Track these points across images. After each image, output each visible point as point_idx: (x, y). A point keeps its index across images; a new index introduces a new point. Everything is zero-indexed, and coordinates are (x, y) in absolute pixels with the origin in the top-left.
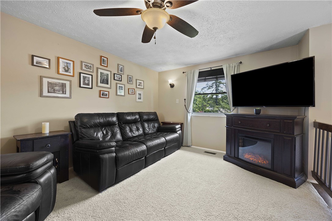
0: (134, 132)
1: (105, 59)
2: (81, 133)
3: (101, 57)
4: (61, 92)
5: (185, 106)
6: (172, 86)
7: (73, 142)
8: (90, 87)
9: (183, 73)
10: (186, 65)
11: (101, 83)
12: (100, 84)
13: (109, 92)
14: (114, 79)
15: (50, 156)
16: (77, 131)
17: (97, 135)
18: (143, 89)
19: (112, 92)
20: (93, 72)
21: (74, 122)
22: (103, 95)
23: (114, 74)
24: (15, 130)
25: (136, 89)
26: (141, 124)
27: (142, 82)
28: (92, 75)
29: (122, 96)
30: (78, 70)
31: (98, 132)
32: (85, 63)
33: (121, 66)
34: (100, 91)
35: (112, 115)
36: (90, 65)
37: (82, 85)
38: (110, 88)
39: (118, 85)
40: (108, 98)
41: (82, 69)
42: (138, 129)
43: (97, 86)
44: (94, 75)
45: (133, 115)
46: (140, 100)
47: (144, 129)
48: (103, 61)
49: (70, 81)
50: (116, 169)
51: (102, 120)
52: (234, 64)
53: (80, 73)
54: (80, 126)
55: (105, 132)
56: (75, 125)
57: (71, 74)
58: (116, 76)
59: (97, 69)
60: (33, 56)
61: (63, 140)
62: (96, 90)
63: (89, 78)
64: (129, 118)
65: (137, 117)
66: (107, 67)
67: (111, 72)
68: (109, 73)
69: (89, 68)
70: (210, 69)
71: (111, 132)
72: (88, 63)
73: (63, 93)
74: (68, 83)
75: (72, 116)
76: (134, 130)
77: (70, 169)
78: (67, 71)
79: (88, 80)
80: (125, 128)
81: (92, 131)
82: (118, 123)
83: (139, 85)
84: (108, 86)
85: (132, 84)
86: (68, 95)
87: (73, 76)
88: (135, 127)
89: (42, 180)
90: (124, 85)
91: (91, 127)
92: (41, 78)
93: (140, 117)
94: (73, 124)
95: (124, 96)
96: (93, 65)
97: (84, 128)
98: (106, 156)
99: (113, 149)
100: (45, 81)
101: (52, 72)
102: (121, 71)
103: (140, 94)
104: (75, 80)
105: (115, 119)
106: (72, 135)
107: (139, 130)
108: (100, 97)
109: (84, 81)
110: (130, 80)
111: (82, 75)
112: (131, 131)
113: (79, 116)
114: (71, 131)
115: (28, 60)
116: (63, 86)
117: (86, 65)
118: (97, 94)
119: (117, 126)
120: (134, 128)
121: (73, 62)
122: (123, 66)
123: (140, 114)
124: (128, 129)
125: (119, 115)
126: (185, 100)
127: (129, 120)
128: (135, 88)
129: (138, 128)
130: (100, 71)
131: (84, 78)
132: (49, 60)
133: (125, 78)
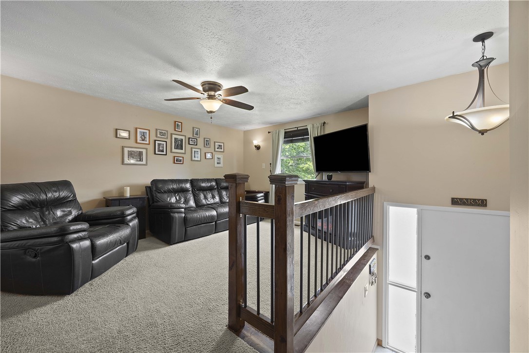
0: (209, 199)
1: (179, 123)
2: (156, 197)
3: (175, 122)
4: (139, 160)
5: (271, 171)
6: (258, 148)
7: (149, 206)
8: (165, 153)
9: (269, 132)
10: (271, 124)
11: (175, 148)
12: (174, 150)
13: (183, 157)
14: (189, 144)
15: (135, 209)
16: (152, 195)
17: (170, 199)
18: (223, 152)
19: (187, 157)
20: (167, 138)
21: (150, 187)
22: (177, 161)
23: (189, 138)
24: (104, 193)
25: (214, 153)
26: (218, 192)
27: (222, 144)
28: (166, 142)
29: (197, 161)
30: (153, 138)
31: (172, 197)
32: (160, 130)
33: (196, 129)
34: (174, 157)
35: (186, 181)
36: (164, 132)
37: (157, 152)
38: (185, 153)
39: (193, 150)
40: (183, 163)
41: (156, 136)
42: (213, 197)
43: (171, 152)
44: (168, 141)
45: (208, 182)
46: (219, 165)
47: (221, 197)
48: (177, 125)
49: (147, 149)
50: (185, 228)
51: (175, 186)
52: (318, 124)
53: (155, 141)
54: (155, 191)
55: (178, 198)
56: (150, 189)
57: (147, 142)
58: (191, 140)
59: (171, 134)
60: (116, 130)
61: (141, 202)
62: (170, 156)
63: (163, 144)
64: (203, 185)
65: (214, 184)
66: (181, 131)
67: (185, 136)
68: (183, 138)
69: (163, 134)
70: (296, 129)
71: (184, 198)
72: (162, 130)
73: (140, 161)
74: (144, 151)
75: (148, 181)
76: (209, 197)
77: (146, 231)
78: (143, 140)
79: (162, 147)
80: (199, 195)
81: (165, 196)
82: (192, 190)
83: (218, 148)
84: (183, 151)
85: (210, 147)
86: (144, 162)
87: (149, 144)
88: (211, 195)
89: (131, 224)
90: (200, 149)
91: (165, 192)
92: (123, 148)
93: (217, 184)
94: (149, 189)
95: (200, 161)
96: (167, 131)
97: (159, 193)
98: (176, 215)
99: (183, 210)
100: (126, 150)
101: (131, 142)
102: (197, 134)
103: (219, 159)
104: (151, 147)
105: (188, 185)
106: (148, 198)
107: (215, 197)
108: (174, 163)
109: (159, 148)
110: (207, 143)
111: (157, 142)
112: (206, 198)
113: (155, 182)
114: (147, 195)
115: (113, 133)
116: (140, 154)
117: (161, 132)
118: (172, 160)
119: (190, 192)
120: (209, 196)
121: (149, 130)
122: (199, 129)
123: (216, 180)
124: (202, 196)
125: (192, 182)
126: (271, 164)
127: (203, 187)
128: (213, 151)
129: (214, 195)
130: (174, 136)
131: (159, 145)
132: (129, 131)
133: (201, 142)
